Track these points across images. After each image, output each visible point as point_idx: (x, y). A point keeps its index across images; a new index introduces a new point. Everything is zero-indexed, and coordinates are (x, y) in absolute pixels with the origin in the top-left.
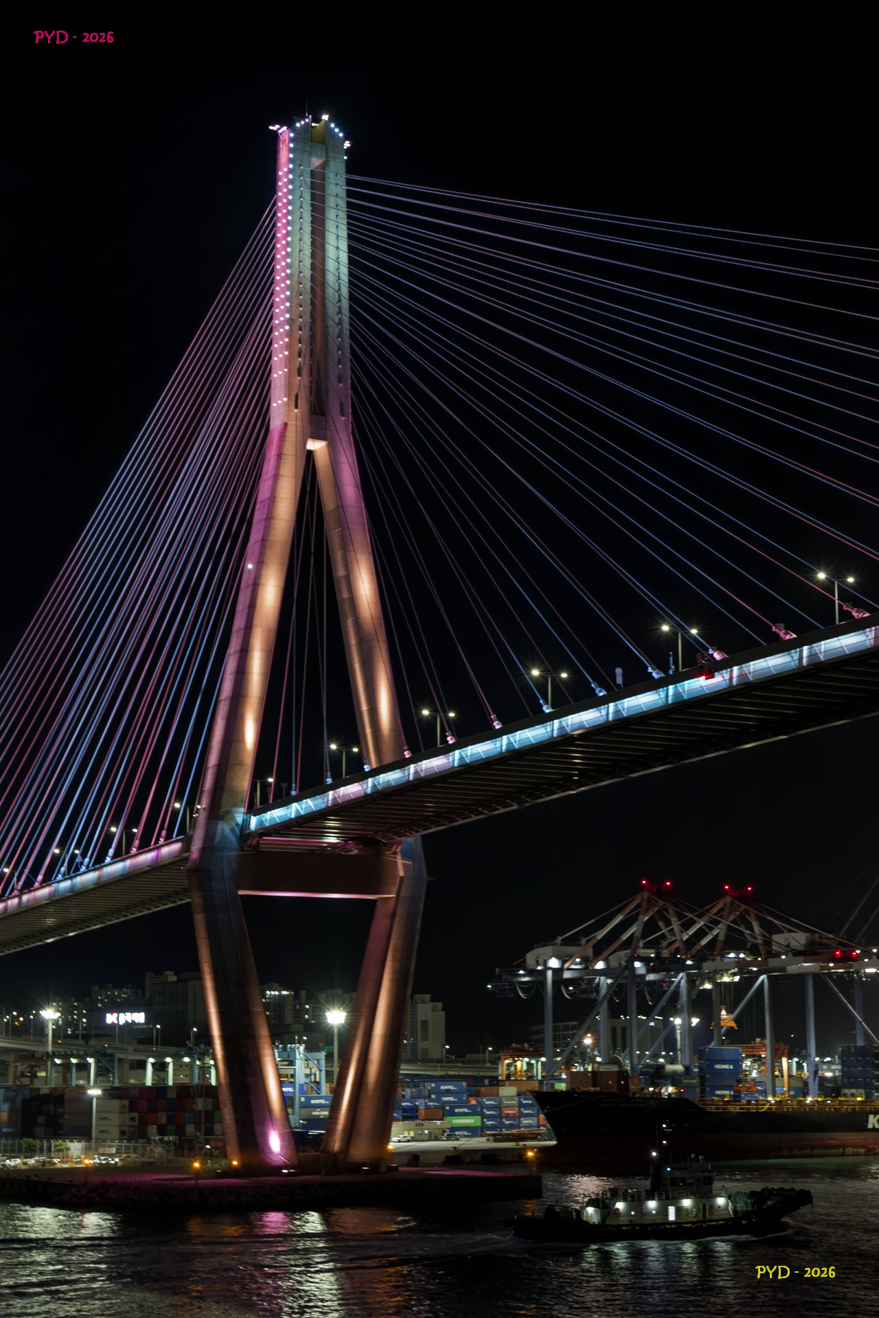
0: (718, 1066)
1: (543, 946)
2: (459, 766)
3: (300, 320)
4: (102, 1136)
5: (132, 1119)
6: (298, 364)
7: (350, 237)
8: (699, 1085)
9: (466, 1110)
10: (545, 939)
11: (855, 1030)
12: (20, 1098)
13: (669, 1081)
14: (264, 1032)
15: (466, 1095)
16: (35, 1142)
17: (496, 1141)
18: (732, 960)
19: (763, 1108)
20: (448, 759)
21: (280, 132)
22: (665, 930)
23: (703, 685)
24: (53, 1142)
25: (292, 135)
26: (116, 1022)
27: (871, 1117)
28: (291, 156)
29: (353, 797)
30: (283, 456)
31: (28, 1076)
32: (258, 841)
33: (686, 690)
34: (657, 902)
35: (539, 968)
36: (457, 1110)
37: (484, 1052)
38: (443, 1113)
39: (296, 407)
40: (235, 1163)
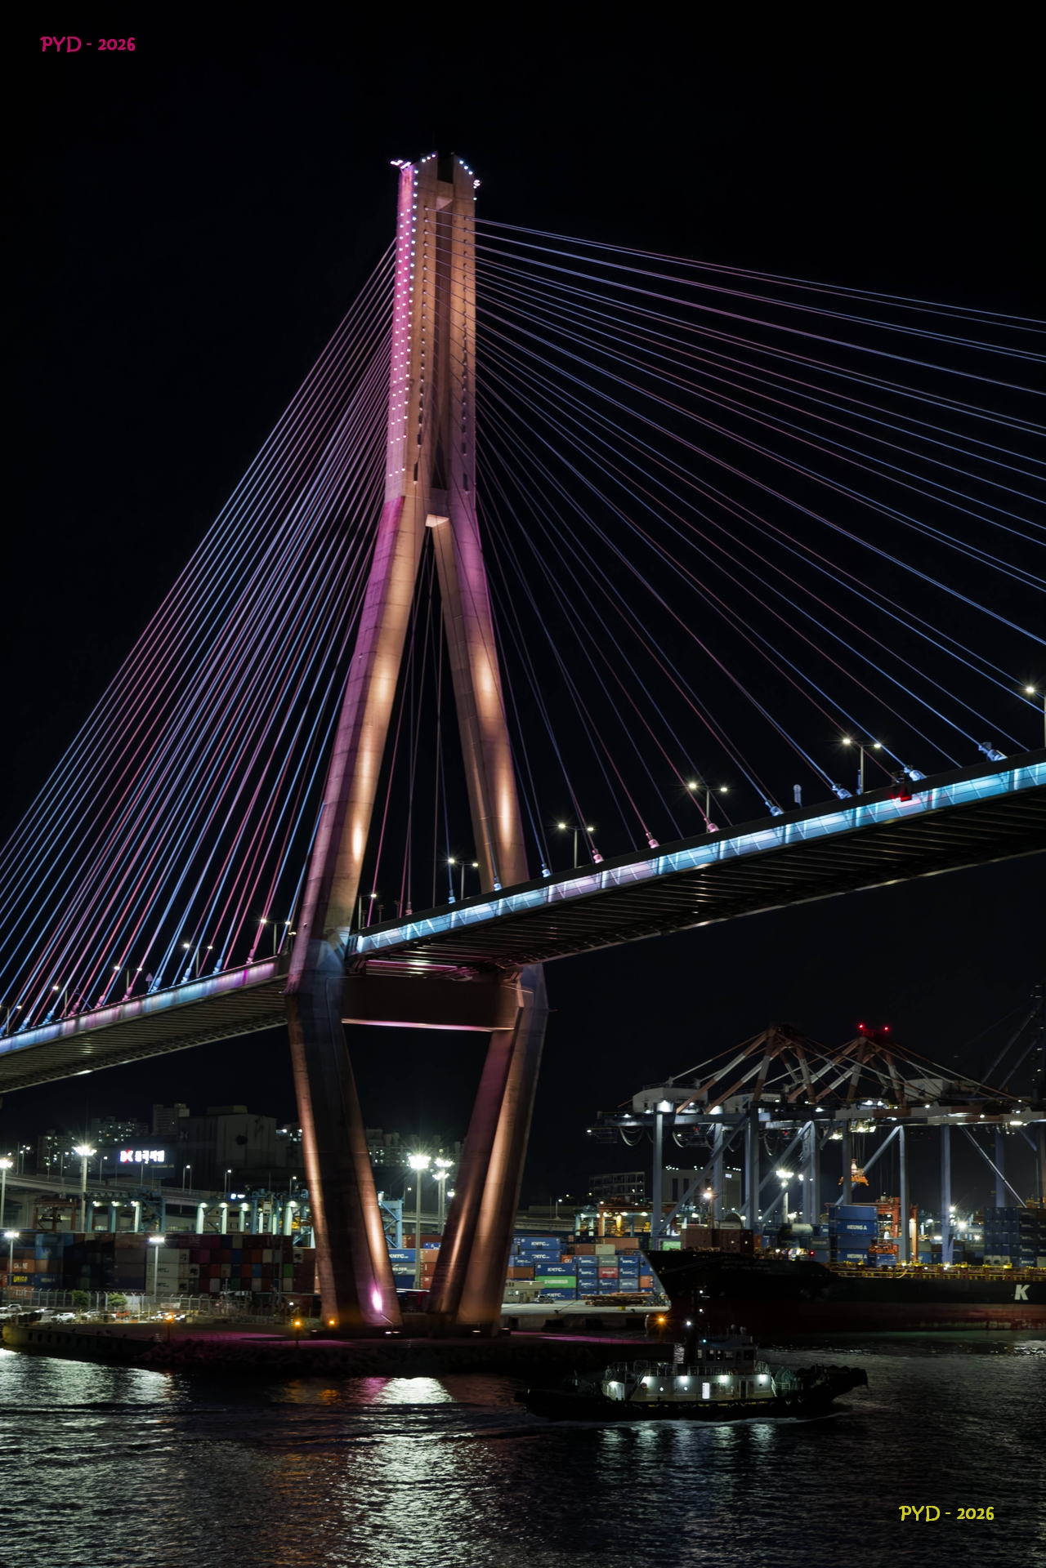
0: (850, 1227)
1: (653, 1088)
2: (606, 888)
3: (422, 381)
4: (162, 1289)
5: (193, 1271)
6: (418, 430)
7: (478, 288)
8: (829, 1247)
9: (559, 1270)
10: (657, 1081)
11: (995, 1189)
12: (62, 1244)
13: (798, 1242)
14: (367, 1177)
15: (559, 1253)
16: (85, 1293)
17: (596, 1305)
18: (869, 1108)
19: (900, 1275)
20: (595, 880)
21: (402, 167)
22: (791, 1072)
23: (897, 807)
24: (107, 1296)
25: (416, 172)
26: (131, 1160)
27: (1019, 1287)
28: (415, 195)
29: (480, 919)
30: (400, 533)
31: (49, 1220)
32: (365, 964)
33: (876, 812)
34: (784, 1040)
35: (648, 1112)
36: (549, 1270)
37: (554, 1204)
38: (535, 1272)
39: (416, 479)
40: (332, 1322)
